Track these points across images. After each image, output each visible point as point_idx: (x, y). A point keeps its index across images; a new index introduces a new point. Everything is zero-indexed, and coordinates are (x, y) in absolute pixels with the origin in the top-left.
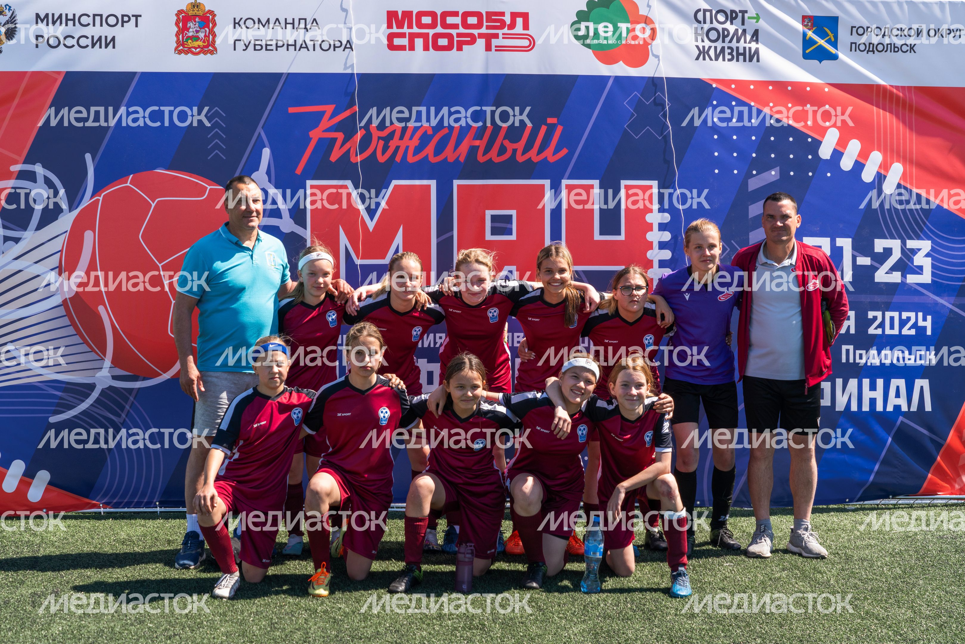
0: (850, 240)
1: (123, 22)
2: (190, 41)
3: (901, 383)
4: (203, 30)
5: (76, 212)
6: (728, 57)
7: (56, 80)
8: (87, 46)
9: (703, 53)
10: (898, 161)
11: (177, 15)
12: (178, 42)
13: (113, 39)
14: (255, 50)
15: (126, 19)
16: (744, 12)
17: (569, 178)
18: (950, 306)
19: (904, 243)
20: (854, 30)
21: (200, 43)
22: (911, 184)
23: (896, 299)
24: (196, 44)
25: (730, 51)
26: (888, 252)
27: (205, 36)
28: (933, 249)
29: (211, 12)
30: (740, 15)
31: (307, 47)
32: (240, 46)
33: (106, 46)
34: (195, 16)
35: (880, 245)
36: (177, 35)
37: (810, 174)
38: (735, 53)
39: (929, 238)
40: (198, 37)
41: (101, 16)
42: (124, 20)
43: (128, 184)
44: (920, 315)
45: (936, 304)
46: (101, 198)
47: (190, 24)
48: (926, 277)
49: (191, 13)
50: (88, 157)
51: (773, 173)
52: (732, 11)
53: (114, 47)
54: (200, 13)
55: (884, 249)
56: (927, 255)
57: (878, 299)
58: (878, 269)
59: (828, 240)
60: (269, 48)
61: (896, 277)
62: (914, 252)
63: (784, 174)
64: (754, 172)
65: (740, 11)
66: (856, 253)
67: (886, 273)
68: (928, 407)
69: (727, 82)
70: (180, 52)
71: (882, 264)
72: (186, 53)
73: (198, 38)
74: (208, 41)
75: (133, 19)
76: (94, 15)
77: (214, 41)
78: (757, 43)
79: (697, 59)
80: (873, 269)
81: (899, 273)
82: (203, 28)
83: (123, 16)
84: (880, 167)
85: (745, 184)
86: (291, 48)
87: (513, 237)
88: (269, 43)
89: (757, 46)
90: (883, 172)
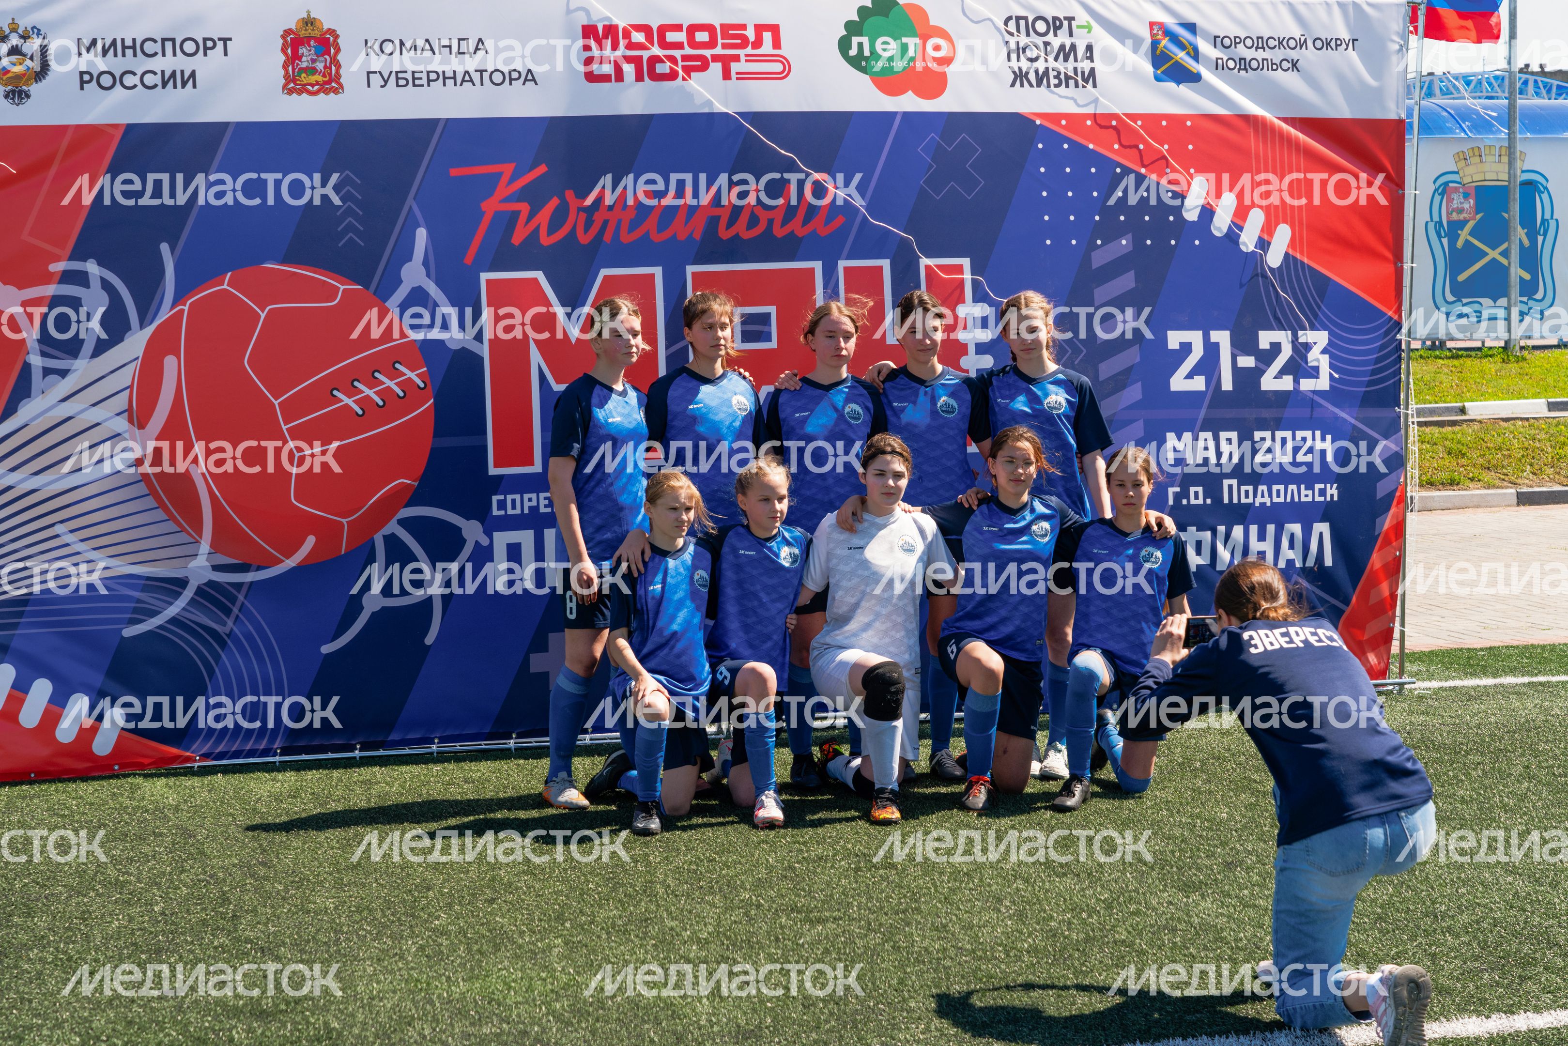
0: (1228, 333)
1: (206, 49)
2: (304, 75)
3: (1296, 528)
4: (322, 59)
5: (150, 330)
6: (1054, 81)
7: (112, 137)
8: (156, 86)
9: (1020, 77)
10: (1285, 222)
11: (283, 37)
12: (286, 76)
13: (193, 74)
14: (398, 85)
15: (210, 44)
16: (1070, 19)
17: (848, 258)
18: (1353, 421)
19: (1295, 337)
20: (1219, 40)
21: (319, 78)
22: (1302, 253)
23: (1288, 413)
24: (313, 79)
25: (1055, 73)
26: (1276, 348)
27: (325, 67)
28: (1331, 343)
29: (332, 32)
30: (1065, 23)
31: (471, 81)
32: (376, 80)
33: (184, 85)
34: (309, 38)
35: (1265, 338)
36: (285, 66)
37: (1173, 242)
38: (1062, 77)
39: (1325, 328)
40: (314, 68)
41: (173, 40)
42: (206, 46)
43: (225, 286)
44: (1318, 433)
45: (1337, 418)
46: (186, 308)
47: (303, 50)
48: (1323, 383)
49: (303, 34)
50: (165, 248)
51: (1124, 242)
52: (1055, 19)
53: (194, 86)
54: (317, 34)
55: (1271, 344)
56: (1324, 352)
57: (1266, 414)
58: (1263, 372)
59: (1199, 334)
60: (417, 82)
61: (1286, 383)
62: (1307, 347)
63: (1138, 243)
64: (1099, 242)
65: (1065, 18)
66: (1236, 352)
67: (1275, 378)
68: (1328, 562)
69: (1055, 118)
70: (290, 92)
71: (1269, 364)
72: (299, 92)
73: (314, 71)
74: (330, 74)
75: (220, 44)
76: (164, 40)
77: (338, 76)
78: (1092, 61)
79: (1013, 85)
80: (1257, 373)
81: (1291, 378)
82: (322, 55)
83: (205, 40)
84: (1262, 230)
85: (1087, 259)
86: (450, 82)
87: (773, 345)
88: (416, 75)
89: (1092, 65)
90: (1266, 237)
